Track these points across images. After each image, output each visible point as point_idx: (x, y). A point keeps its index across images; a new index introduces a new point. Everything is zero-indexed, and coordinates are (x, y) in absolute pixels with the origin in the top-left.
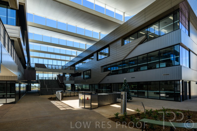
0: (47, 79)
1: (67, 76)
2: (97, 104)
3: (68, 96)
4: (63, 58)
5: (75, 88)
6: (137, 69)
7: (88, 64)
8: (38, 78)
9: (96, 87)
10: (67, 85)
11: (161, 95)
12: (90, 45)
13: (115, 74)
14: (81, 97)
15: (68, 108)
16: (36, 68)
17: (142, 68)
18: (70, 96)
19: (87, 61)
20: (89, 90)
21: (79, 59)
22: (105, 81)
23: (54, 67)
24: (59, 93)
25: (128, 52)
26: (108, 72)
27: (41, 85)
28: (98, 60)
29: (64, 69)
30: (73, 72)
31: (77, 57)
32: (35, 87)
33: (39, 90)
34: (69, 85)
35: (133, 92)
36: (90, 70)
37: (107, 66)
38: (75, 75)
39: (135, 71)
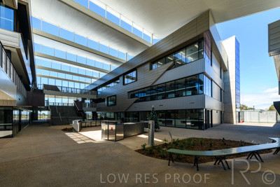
0: (60, 105)
1: (88, 101)
2: (123, 135)
3: (88, 126)
4: (82, 79)
5: (97, 116)
6: (165, 96)
7: (112, 89)
8: (48, 103)
9: (122, 116)
10: (87, 113)
11: (188, 124)
12: (115, 66)
13: (143, 101)
14: (104, 127)
15: (87, 141)
16: (45, 91)
17: (170, 96)
18: (91, 126)
19: (112, 85)
20: (114, 119)
21: (103, 82)
22: (132, 109)
23: (70, 90)
24: (76, 123)
25: (157, 78)
26: (136, 99)
27: (52, 113)
28: (124, 84)
29: (84, 93)
30: (95, 97)
31: (100, 79)
32: (44, 115)
33: (49, 118)
34: (89, 113)
35: (160, 121)
36: (115, 96)
37: (135, 92)
38: (98, 101)
39: (163, 98)
